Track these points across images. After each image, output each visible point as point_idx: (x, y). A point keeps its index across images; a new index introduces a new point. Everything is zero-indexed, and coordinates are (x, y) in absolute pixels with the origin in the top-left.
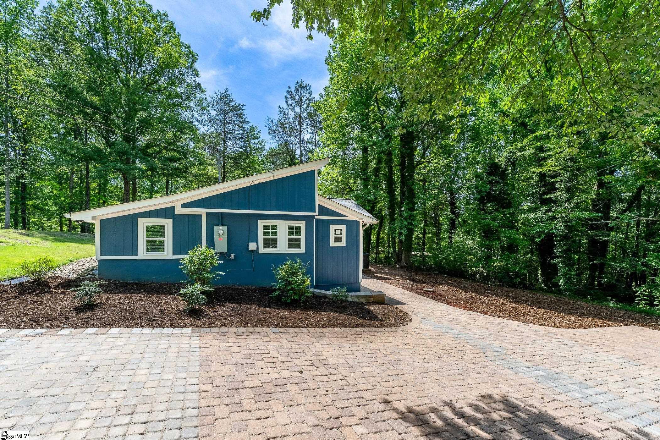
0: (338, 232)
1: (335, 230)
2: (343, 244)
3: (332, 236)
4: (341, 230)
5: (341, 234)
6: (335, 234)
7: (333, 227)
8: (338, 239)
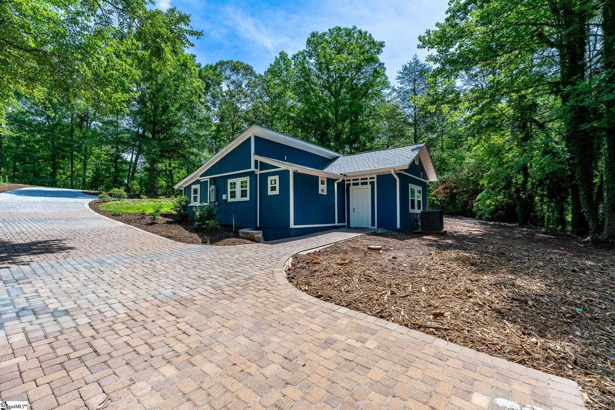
0: (273, 182)
1: (271, 181)
2: (277, 192)
3: (269, 186)
4: (275, 180)
5: (275, 184)
6: (271, 184)
7: (270, 178)
8: (273, 189)
